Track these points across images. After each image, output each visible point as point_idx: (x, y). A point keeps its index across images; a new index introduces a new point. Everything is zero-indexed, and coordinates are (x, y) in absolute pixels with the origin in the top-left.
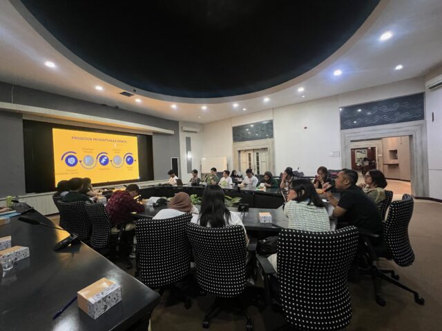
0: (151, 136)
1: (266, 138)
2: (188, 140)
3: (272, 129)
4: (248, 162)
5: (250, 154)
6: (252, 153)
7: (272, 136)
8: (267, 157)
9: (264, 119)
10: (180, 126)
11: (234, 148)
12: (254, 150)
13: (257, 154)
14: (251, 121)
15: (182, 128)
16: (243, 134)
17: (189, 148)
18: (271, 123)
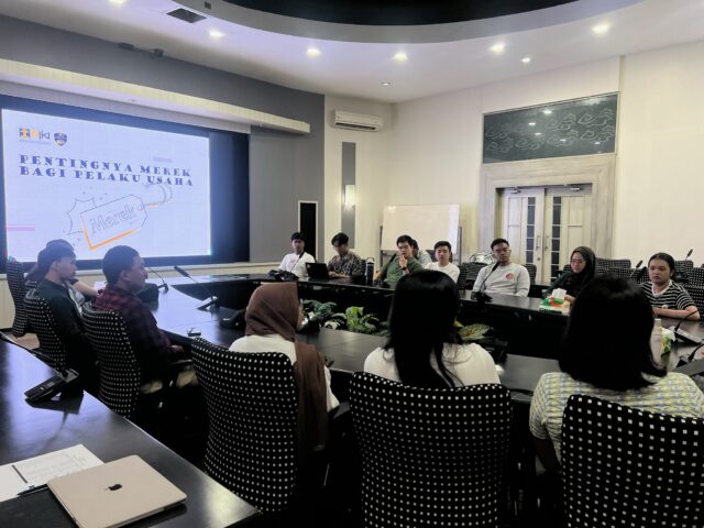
0: (246, 136)
1: (592, 151)
2: (349, 151)
3: (613, 122)
4: (525, 224)
5: (532, 201)
6: (539, 196)
7: (609, 147)
8: (589, 211)
9: (588, 90)
10: (327, 109)
11: (484, 180)
12: (546, 189)
13: (557, 200)
14: (545, 96)
15: (333, 114)
16: (515, 137)
17: (349, 176)
18: (610, 104)
